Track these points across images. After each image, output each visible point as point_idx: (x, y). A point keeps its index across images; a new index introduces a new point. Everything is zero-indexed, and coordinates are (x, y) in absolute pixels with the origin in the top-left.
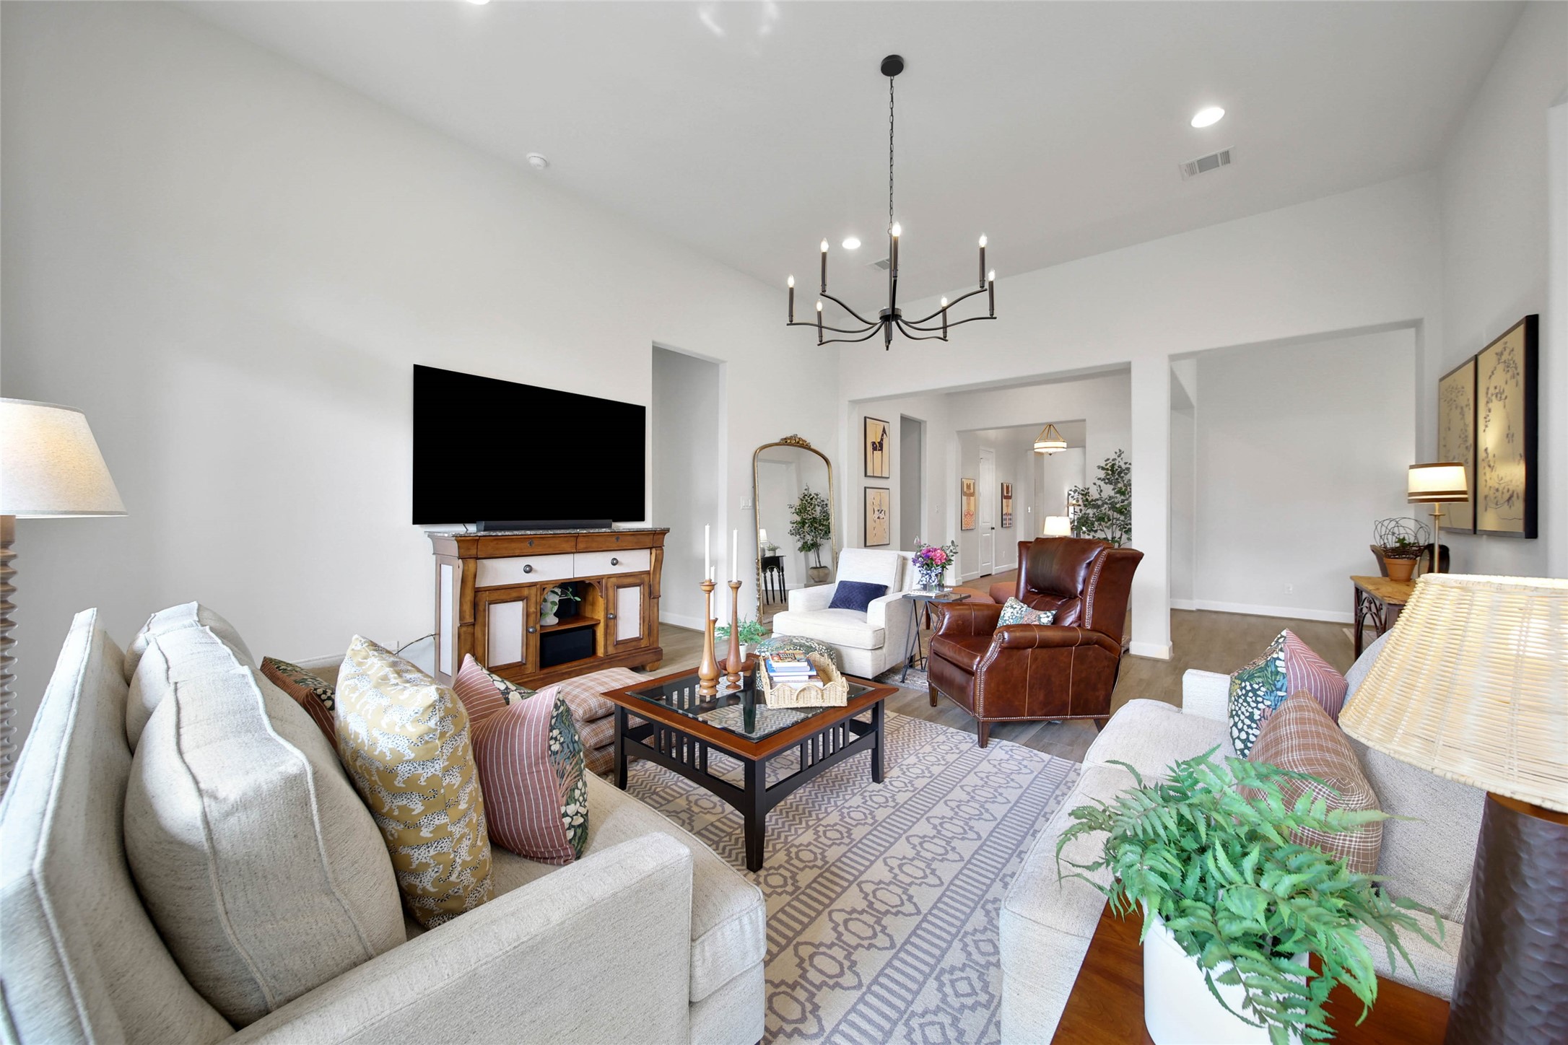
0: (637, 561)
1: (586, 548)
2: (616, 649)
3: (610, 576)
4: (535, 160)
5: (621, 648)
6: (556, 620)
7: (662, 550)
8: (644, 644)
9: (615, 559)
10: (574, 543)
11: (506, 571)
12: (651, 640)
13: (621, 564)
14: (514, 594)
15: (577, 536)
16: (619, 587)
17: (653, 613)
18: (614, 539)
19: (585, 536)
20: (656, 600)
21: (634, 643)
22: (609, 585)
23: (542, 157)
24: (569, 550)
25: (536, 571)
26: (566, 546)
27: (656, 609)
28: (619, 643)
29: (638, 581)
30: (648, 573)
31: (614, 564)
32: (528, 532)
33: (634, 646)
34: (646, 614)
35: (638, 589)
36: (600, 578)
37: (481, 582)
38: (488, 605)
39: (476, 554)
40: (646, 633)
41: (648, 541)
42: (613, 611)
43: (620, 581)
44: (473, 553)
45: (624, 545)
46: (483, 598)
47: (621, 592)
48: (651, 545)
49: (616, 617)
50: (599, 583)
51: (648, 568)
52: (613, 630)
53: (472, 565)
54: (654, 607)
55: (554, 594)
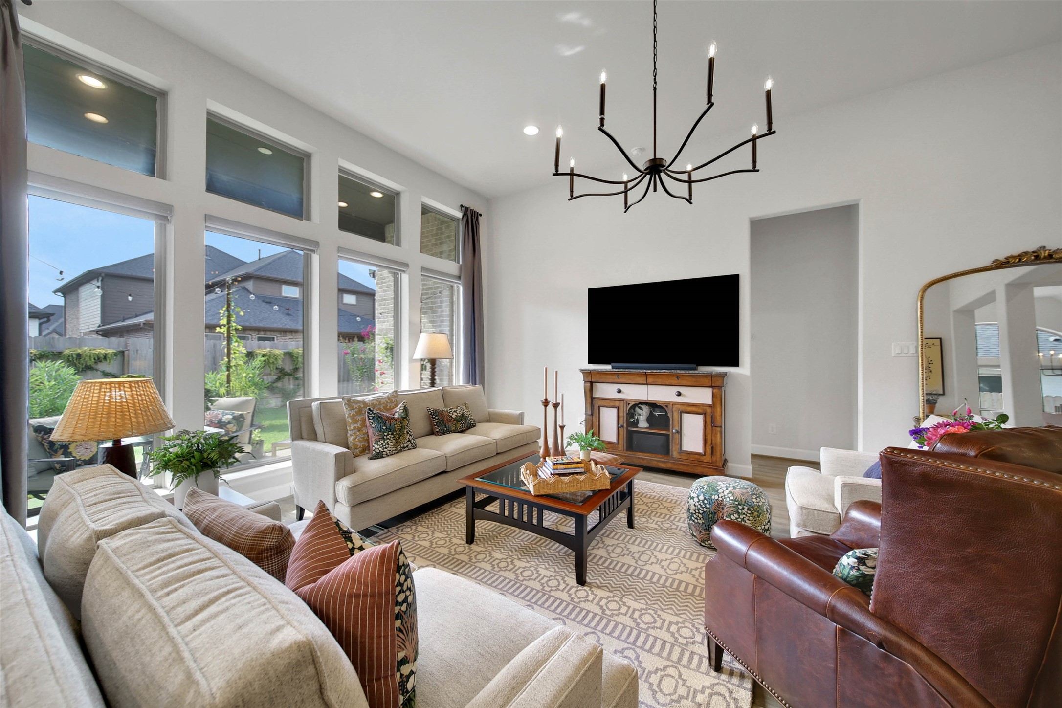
0: (703, 396)
1: (654, 382)
2: (680, 455)
3: (675, 404)
5: (684, 457)
6: (646, 425)
8: (707, 458)
9: (679, 392)
10: (645, 378)
11: (606, 391)
12: (714, 458)
13: (684, 396)
14: (612, 404)
15: (646, 374)
16: (681, 412)
17: (716, 437)
18: (676, 378)
19: (651, 374)
20: (718, 429)
21: (697, 456)
22: (674, 409)
24: (641, 382)
25: (623, 393)
26: (640, 380)
27: (718, 435)
28: (682, 452)
29: (700, 411)
30: (709, 406)
31: (678, 396)
33: (697, 458)
34: (709, 437)
35: (701, 416)
36: (667, 404)
37: (597, 394)
38: (599, 407)
39: (591, 380)
40: (709, 451)
41: (707, 381)
42: (678, 428)
43: (683, 408)
44: (589, 379)
45: (684, 382)
46: (597, 403)
47: (685, 416)
48: (710, 384)
49: (680, 432)
50: (667, 406)
51: (710, 402)
52: (678, 441)
53: (588, 385)
54: (716, 434)
55: (641, 409)
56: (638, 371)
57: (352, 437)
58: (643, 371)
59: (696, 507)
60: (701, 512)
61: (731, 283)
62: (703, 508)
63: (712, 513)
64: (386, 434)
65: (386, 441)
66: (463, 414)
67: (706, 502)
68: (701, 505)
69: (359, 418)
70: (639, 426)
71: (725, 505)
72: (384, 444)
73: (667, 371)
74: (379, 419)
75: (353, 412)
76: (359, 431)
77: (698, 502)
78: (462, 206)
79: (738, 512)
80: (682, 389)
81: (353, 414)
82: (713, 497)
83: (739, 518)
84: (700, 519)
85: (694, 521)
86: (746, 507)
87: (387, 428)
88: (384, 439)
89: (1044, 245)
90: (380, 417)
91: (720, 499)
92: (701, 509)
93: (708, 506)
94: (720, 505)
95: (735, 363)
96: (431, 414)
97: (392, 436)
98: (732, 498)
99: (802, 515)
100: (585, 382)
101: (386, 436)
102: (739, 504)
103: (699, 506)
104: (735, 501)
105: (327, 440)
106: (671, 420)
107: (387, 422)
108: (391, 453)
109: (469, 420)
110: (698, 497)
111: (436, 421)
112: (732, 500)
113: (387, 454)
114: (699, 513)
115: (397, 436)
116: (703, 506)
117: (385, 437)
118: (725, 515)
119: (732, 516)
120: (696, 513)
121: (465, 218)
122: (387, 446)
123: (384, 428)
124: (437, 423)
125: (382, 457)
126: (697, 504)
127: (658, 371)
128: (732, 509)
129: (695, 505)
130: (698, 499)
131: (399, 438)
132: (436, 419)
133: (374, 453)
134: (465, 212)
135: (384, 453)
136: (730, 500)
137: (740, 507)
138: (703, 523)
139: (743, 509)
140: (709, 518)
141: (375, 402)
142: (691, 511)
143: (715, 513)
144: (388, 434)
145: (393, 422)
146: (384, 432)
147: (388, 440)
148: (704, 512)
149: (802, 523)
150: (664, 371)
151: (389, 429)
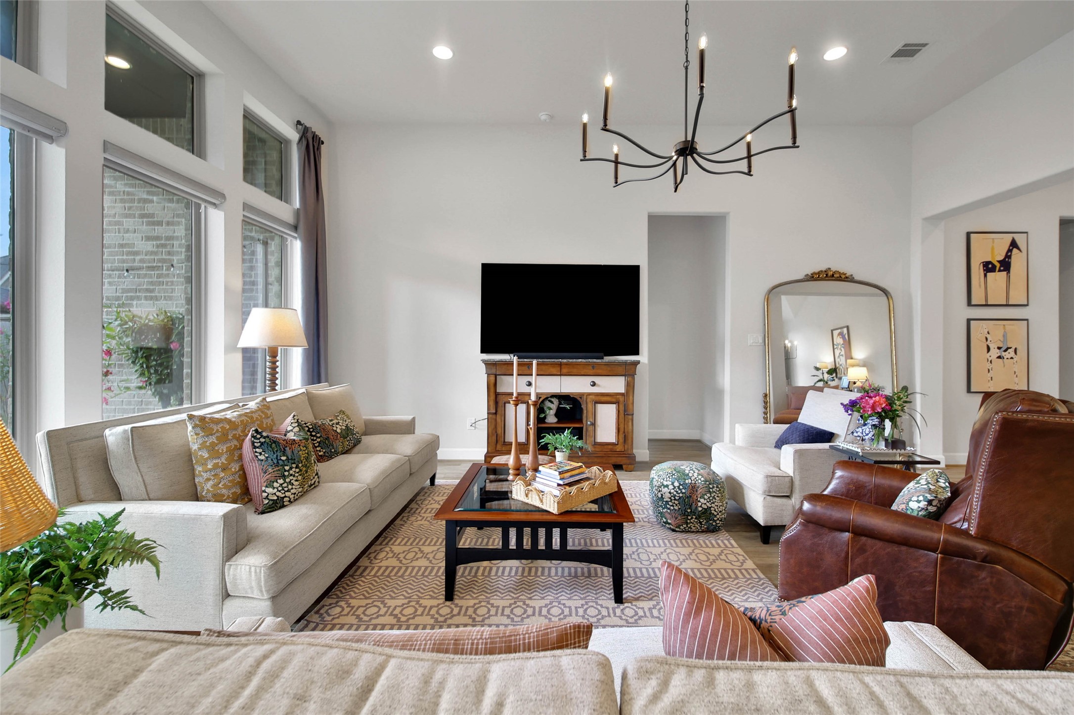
0: (615, 385)
1: (568, 372)
2: (595, 448)
3: (590, 394)
4: (543, 117)
5: (598, 449)
6: (555, 420)
7: (634, 379)
8: (619, 448)
9: (593, 382)
10: (559, 369)
11: (514, 384)
12: (626, 446)
13: (599, 386)
15: (561, 364)
16: (597, 402)
17: (628, 426)
18: (591, 368)
19: (566, 364)
20: (630, 417)
21: (610, 447)
22: (588, 400)
23: (547, 113)
24: (556, 373)
26: (554, 371)
27: (630, 423)
28: (596, 444)
29: (614, 400)
30: (622, 394)
31: (592, 386)
32: (526, 360)
33: (610, 449)
34: (622, 426)
35: (614, 406)
36: (582, 395)
37: (500, 390)
38: (505, 403)
39: (495, 372)
40: (621, 440)
41: (621, 370)
42: (592, 420)
43: (598, 398)
44: (494, 371)
45: (600, 371)
46: (502, 399)
47: (599, 406)
48: (624, 373)
49: (594, 424)
50: (581, 398)
51: (623, 391)
52: (592, 433)
53: (492, 378)
54: (628, 422)
55: (552, 402)
56: (553, 360)
57: (211, 483)
58: (558, 360)
59: (672, 495)
60: (677, 498)
61: (633, 272)
62: (679, 494)
63: (688, 497)
64: (287, 468)
65: (288, 480)
66: (347, 426)
67: (681, 487)
68: (677, 492)
69: (223, 448)
70: (546, 421)
71: (698, 487)
72: (285, 485)
73: (583, 360)
74: (274, 445)
75: (213, 439)
76: (224, 470)
77: (673, 489)
78: (299, 123)
79: (710, 491)
80: (597, 379)
81: (212, 444)
82: (687, 481)
83: (711, 496)
84: (676, 505)
85: (669, 509)
86: (715, 486)
87: (288, 459)
88: (284, 477)
89: (830, 267)
90: (275, 442)
91: (693, 482)
92: (677, 495)
93: (684, 491)
94: (693, 488)
95: (636, 352)
96: (308, 431)
97: (297, 470)
98: (702, 479)
99: (768, 482)
100: (489, 375)
101: (288, 471)
102: (710, 484)
103: (675, 493)
104: (706, 482)
105: (151, 496)
106: (585, 412)
107: (287, 449)
108: (296, 497)
109: (355, 434)
110: (673, 484)
111: (319, 440)
112: (703, 481)
113: (289, 501)
114: (675, 500)
115: (304, 469)
116: (679, 492)
117: (286, 473)
118: (699, 496)
119: (705, 496)
120: (671, 500)
121: (304, 143)
122: (290, 487)
123: (284, 458)
124: (319, 443)
125: (283, 506)
126: (672, 491)
127: (574, 360)
128: (705, 489)
129: (670, 493)
130: (674, 486)
131: (307, 472)
132: (317, 437)
133: (266, 501)
134: (304, 133)
135: (285, 499)
136: (702, 481)
137: (711, 486)
138: (679, 509)
139: (713, 487)
140: (685, 503)
141: (244, 418)
142: (665, 500)
143: (691, 496)
144: (291, 468)
145: (296, 448)
146: (283, 466)
147: (291, 478)
148: (680, 498)
149: (767, 489)
150: (580, 360)
151: (291, 460)
